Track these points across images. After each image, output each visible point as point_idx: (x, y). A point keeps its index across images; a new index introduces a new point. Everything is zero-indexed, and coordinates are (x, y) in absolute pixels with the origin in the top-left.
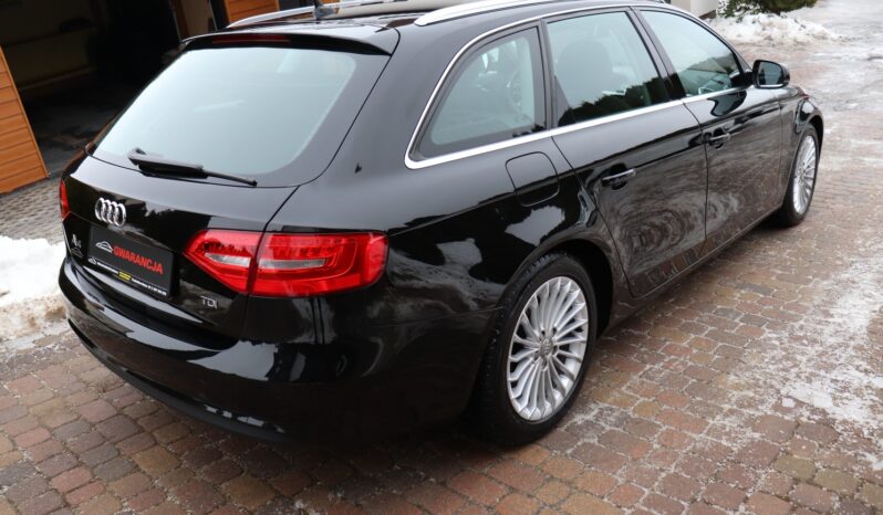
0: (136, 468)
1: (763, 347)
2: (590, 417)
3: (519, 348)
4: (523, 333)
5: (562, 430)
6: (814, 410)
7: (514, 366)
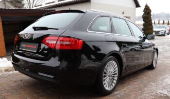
0: (21, 93)
1: (151, 85)
2: (118, 93)
3: (105, 76)
4: (105, 73)
5: (112, 94)
6: (164, 94)
7: (104, 80)
